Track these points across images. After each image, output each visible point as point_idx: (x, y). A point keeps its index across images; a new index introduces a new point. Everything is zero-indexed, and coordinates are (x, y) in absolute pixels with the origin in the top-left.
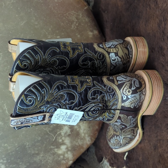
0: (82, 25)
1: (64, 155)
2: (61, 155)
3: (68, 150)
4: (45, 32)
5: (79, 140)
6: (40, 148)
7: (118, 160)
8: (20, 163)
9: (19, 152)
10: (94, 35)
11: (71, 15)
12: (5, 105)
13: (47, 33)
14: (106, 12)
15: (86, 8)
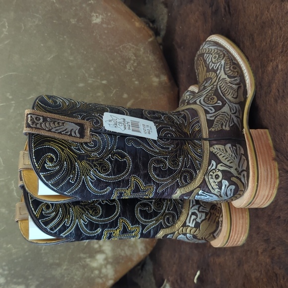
0: (143, 65)
1: (100, 270)
2: (96, 269)
3: (108, 263)
4: (84, 72)
5: (126, 248)
6: (62, 255)
7: (185, 283)
8: (30, 277)
9: (30, 260)
10: (160, 83)
11: (127, 48)
12: (13, 182)
13: (87, 75)
14: (182, 48)
15: (150, 40)
